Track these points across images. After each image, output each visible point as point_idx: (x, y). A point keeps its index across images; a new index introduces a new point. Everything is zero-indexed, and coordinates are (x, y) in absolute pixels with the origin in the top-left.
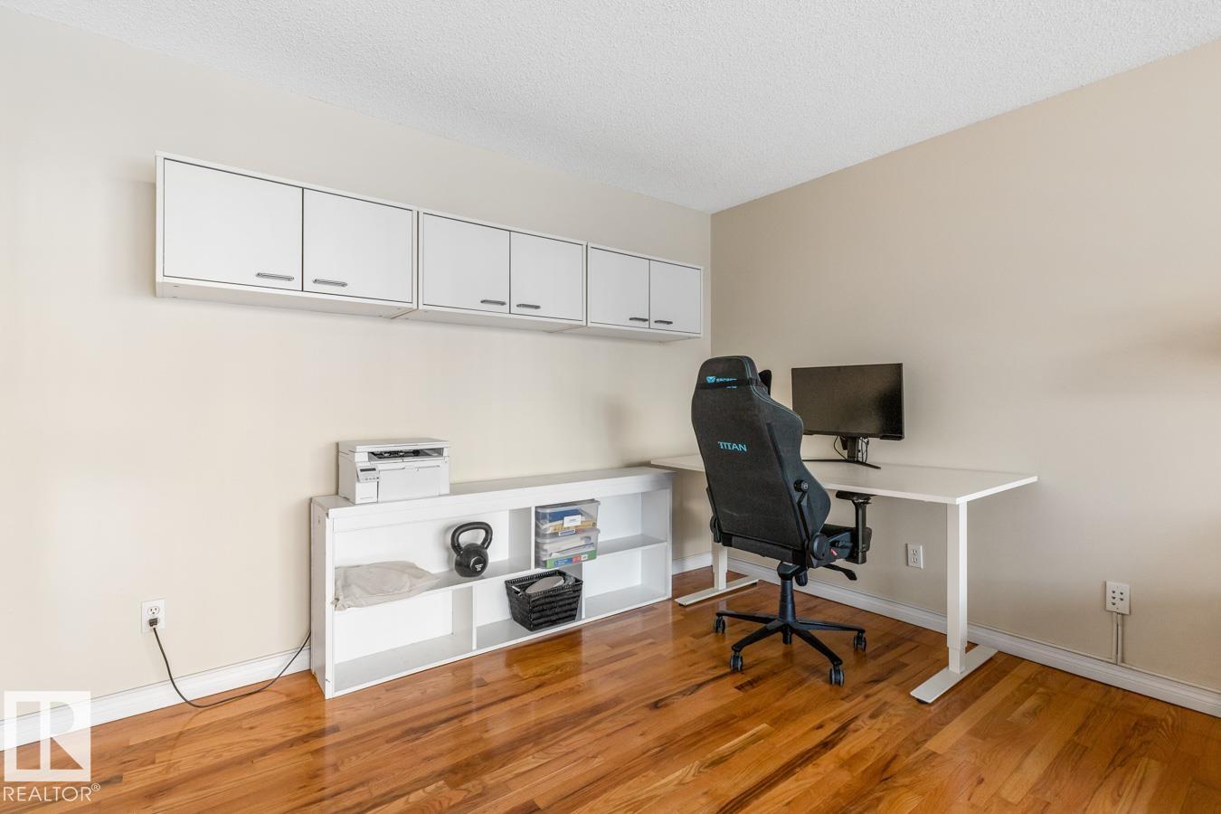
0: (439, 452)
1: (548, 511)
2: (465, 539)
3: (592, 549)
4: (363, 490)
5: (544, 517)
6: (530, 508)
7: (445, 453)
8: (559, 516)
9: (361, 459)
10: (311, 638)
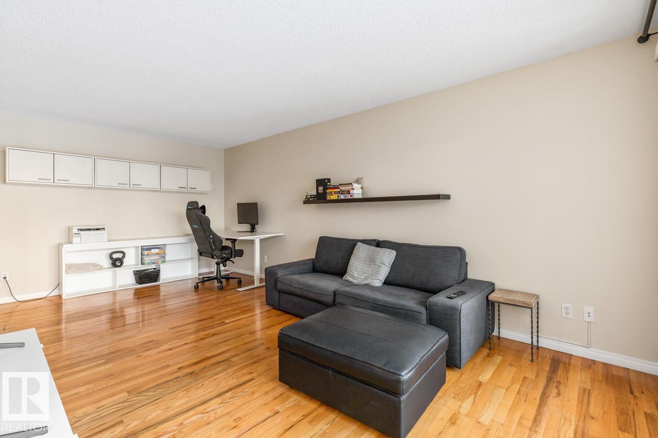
0: (104, 229)
1: (145, 247)
2: (115, 256)
3: (163, 260)
4: (76, 240)
5: (144, 249)
6: (139, 247)
7: (106, 229)
8: (150, 249)
9: (75, 231)
10: (59, 285)
